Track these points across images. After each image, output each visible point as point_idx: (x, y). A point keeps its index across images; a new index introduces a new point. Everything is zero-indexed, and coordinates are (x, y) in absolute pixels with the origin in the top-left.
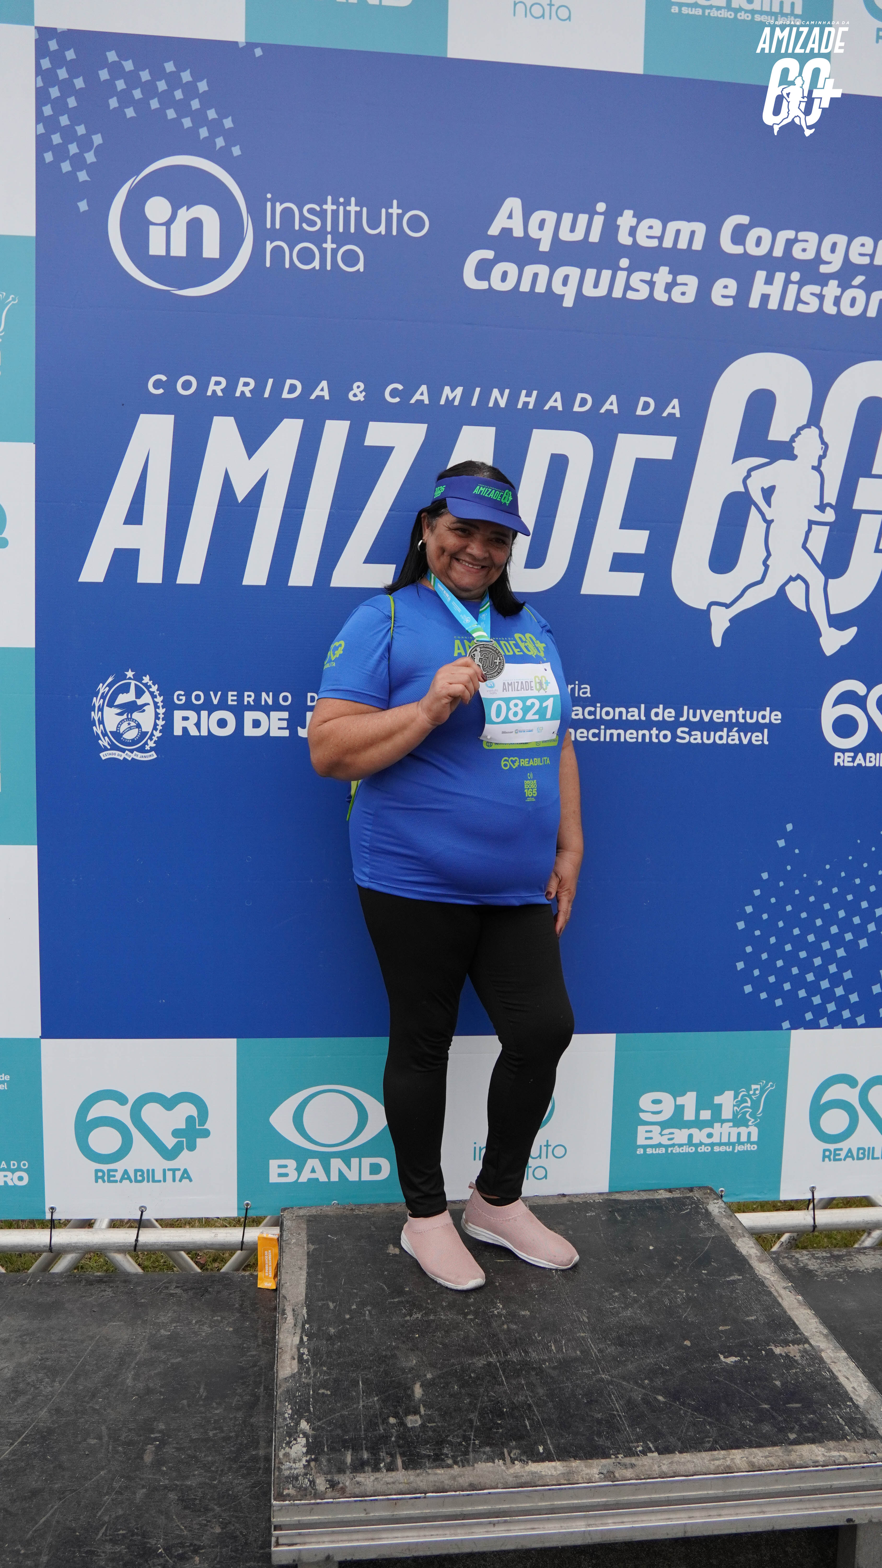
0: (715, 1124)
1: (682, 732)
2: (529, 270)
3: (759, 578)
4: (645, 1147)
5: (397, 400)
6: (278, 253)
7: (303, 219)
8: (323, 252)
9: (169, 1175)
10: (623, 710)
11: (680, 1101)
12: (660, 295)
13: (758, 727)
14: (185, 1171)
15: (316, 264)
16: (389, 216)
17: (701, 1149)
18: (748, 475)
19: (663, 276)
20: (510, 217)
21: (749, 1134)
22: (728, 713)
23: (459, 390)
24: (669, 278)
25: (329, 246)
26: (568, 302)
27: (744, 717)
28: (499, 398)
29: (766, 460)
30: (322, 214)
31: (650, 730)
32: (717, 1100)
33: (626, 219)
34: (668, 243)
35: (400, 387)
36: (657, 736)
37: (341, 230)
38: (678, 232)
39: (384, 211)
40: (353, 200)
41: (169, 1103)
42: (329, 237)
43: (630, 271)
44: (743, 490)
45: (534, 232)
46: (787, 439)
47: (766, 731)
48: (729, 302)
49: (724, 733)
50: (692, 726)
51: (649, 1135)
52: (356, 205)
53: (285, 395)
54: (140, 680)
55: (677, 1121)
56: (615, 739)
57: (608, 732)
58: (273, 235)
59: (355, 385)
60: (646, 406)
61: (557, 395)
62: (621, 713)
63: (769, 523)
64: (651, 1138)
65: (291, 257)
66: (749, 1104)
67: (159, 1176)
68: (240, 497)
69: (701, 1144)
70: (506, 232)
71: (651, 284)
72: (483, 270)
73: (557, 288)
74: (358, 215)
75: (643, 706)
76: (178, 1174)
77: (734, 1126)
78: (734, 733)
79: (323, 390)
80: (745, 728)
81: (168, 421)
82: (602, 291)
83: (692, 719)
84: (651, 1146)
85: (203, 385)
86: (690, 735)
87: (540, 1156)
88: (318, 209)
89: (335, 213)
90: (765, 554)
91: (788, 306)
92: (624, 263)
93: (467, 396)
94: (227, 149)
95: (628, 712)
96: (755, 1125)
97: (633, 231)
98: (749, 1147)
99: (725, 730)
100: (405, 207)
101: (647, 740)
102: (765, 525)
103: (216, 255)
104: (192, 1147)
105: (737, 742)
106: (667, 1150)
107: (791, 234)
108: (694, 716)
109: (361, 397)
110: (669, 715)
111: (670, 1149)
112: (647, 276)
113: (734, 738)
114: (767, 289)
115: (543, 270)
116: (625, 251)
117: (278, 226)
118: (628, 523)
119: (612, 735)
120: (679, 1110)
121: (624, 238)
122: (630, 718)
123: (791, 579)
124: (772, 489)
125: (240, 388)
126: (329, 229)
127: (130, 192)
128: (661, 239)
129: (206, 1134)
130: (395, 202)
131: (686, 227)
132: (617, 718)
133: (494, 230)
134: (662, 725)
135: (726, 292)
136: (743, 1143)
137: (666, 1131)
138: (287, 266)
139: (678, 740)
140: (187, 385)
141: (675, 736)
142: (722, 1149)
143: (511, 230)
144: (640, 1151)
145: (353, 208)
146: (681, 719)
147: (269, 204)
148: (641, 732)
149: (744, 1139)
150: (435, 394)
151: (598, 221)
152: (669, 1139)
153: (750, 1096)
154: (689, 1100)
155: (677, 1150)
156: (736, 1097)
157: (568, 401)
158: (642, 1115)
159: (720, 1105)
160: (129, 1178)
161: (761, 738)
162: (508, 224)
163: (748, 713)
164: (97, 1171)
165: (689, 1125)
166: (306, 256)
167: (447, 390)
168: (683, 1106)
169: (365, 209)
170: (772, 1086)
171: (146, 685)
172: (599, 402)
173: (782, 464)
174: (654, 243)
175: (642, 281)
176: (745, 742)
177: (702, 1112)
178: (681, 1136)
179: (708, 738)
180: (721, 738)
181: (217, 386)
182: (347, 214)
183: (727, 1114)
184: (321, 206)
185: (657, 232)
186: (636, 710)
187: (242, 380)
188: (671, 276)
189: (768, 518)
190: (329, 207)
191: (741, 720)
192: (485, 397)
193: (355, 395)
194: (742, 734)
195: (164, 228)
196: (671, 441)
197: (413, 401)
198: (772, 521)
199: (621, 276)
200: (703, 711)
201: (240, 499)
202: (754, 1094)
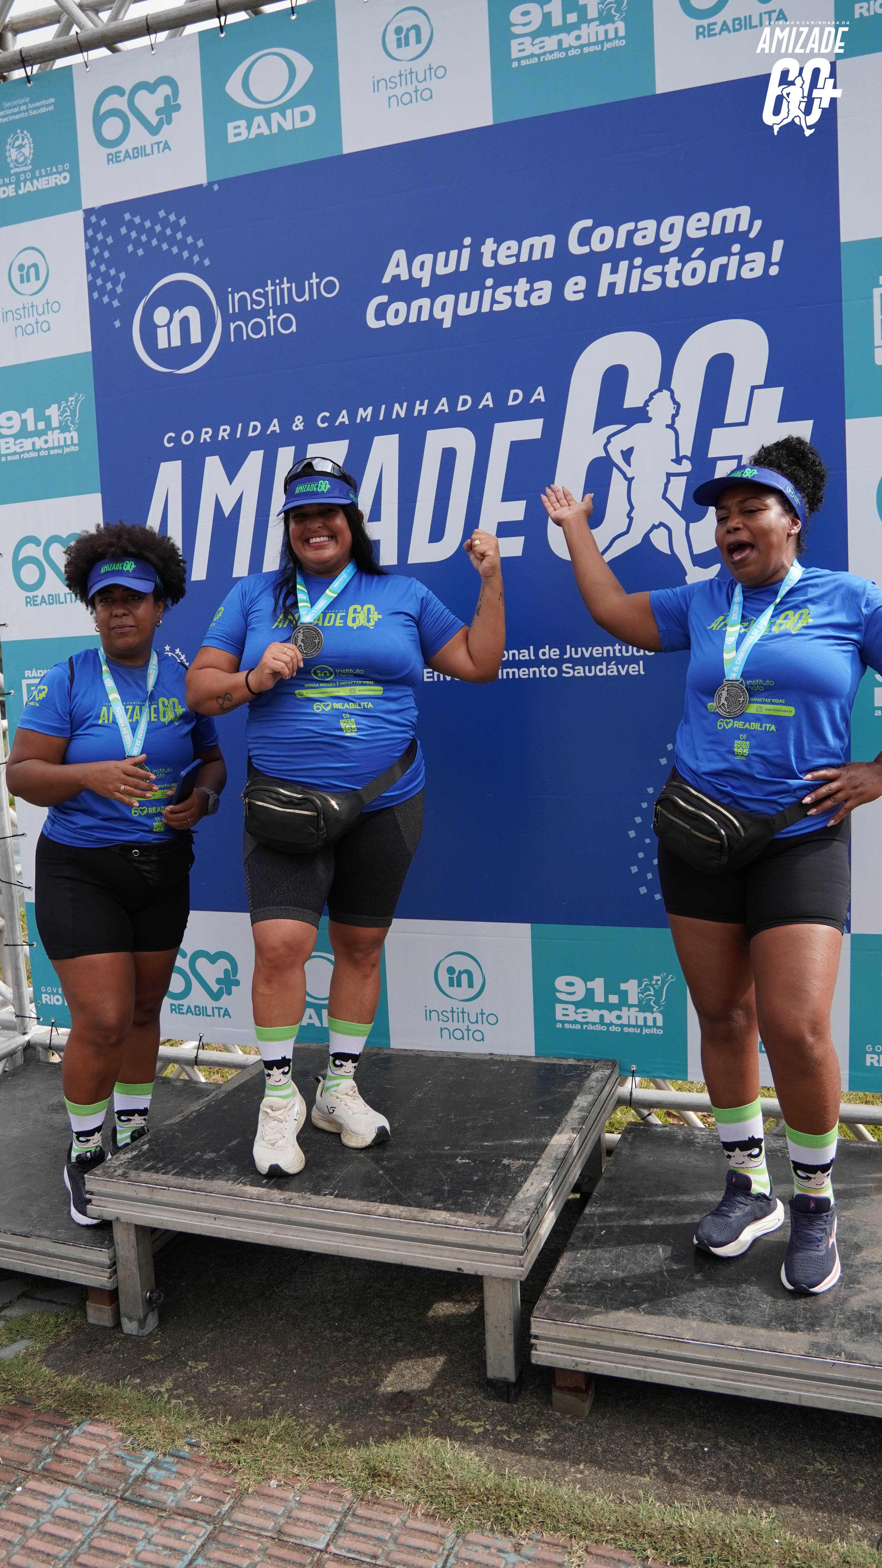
0: (623, 1008)
1: (567, 667)
2: (415, 305)
3: (625, 529)
4: (563, 1022)
5: (326, 424)
6: (238, 329)
7: (253, 301)
8: (268, 323)
9: (216, 1011)
10: (516, 652)
11: (590, 985)
12: (521, 303)
13: (633, 660)
14: (226, 1010)
15: (264, 333)
16: (311, 285)
17: (613, 1029)
18: (608, 441)
19: (522, 285)
20: (398, 266)
21: (655, 1019)
22: (605, 649)
23: (370, 409)
24: (527, 287)
25: (271, 317)
26: (447, 324)
27: (620, 651)
28: (399, 410)
29: (624, 426)
30: (265, 295)
31: (539, 667)
32: (623, 987)
33: (489, 245)
34: (524, 258)
35: (327, 414)
36: (546, 672)
37: (279, 304)
38: (532, 247)
39: (307, 282)
40: (285, 279)
41: (213, 959)
42: (271, 311)
43: (494, 288)
44: (604, 455)
45: (417, 274)
46: (641, 404)
47: (641, 662)
48: (581, 296)
49: (604, 667)
50: (575, 662)
51: (565, 1012)
52: (288, 283)
53: (250, 434)
54: (174, 652)
55: (588, 1001)
56: (511, 677)
57: (505, 671)
58: (235, 317)
59: (296, 419)
60: (516, 396)
61: (444, 400)
62: (514, 655)
63: (630, 480)
64: (568, 1015)
65: (247, 332)
66: (652, 993)
67: (210, 1012)
68: (227, 514)
69: (611, 1024)
70: (396, 278)
71: (513, 295)
72: (381, 313)
73: (438, 314)
74: (290, 289)
75: (532, 647)
76: (222, 1012)
77: (640, 1011)
78: (613, 666)
79: (275, 426)
80: (622, 661)
81: (178, 464)
82: (473, 309)
83: (574, 656)
84: (569, 1022)
85: (198, 436)
86: (574, 670)
87: (477, 1022)
88: (262, 291)
89: (274, 292)
90: (629, 508)
91: (633, 289)
92: (489, 282)
93: (376, 413)
94: (201, 262)
95: (519, 653)
96: (660, 1012)
97: (494, 255)
98: (654, 1031)
99: (604, 663)
100: (321, 277)
101: (538, 676)
102: (627, 482)
103: (199, 341)
104: (229, 993)
105: (616, 673)
106: (582, 1027)
107: (631, 226)
108: (576, 653)
109: (301, 427)
110: (555, 653)
111: (585, 1026)
112: (508, 289)
113: (613, 670)
114: (613, 278)
115: (425, 302)
116: (489, 273)
117: (237, 311)
118: (508, 496)
119: (508, 673)
120: (590, 992)
121: (488, 262)
122: (521, 658)
123: (654, 527)
124: (631, 450)
125: (221, 434)
126: (270, 305)
127: (144, 307)
128: (518, 256)
129: (237, 983)
130: (314, 274)
131: (537, 241)
132: (511, 658)
133: (386, 279)
134: (549, 663)
135: (577, 288)
136: (650, 1027)
137: (579, 1011)
138: (245, 338)
139: (564, 675)
140: (187, 438)
141: (561, 671)
142: (631, 1030)
143: (399, 276)
144: (559, 1026)
145: (285, 286)
146: (565, 657)
147: (230, 296)
148: (532, 670)
149: (650, 1023)
150: (352, 416)
151: (466, 253)
152: (584, 1018)
153: (652, 986)
154: (598, 985)
155: (590, 1027)
156: (639, 985)
157: (452, 404)
158: (557, 994)
159: (626, 992)
160: (191, 1012)
161: (637, 669)
162: (396, 272)
163: (624, 648)
164: (172, 1005)
165: (599, 1006)
166: (257, 328)
167: (361, 410)
168: (593, 990)
169: (294, 285)
170: (672, 978)
171: (177, 655)
172: (477, 401)
173: (638, 427)
174: (513, 260)
175: (505, 294)
176: (623, 673)
177: (610, 996)
178: (593, 1015)
179: (590, 671)
180: (601, 671)
181: (206, 435)
182: (282, 290)
183: (633, 999)
184: (264, 289)
185: (514, 251)
186: (526, 651)
187: (222, 428)
188: (529, 285)
189: (629, 476)
190: (270, 288)
191: (618, 654)
192: (389, 411)
193: (297, 426)
194: (620, 667)
195: (166, 328)
196: (540, 422)
197: (337, 424)
198: (633, 478)
199: (488, 293)
200: (584, 649)
201: (227, 515)
202: (656, 984)
